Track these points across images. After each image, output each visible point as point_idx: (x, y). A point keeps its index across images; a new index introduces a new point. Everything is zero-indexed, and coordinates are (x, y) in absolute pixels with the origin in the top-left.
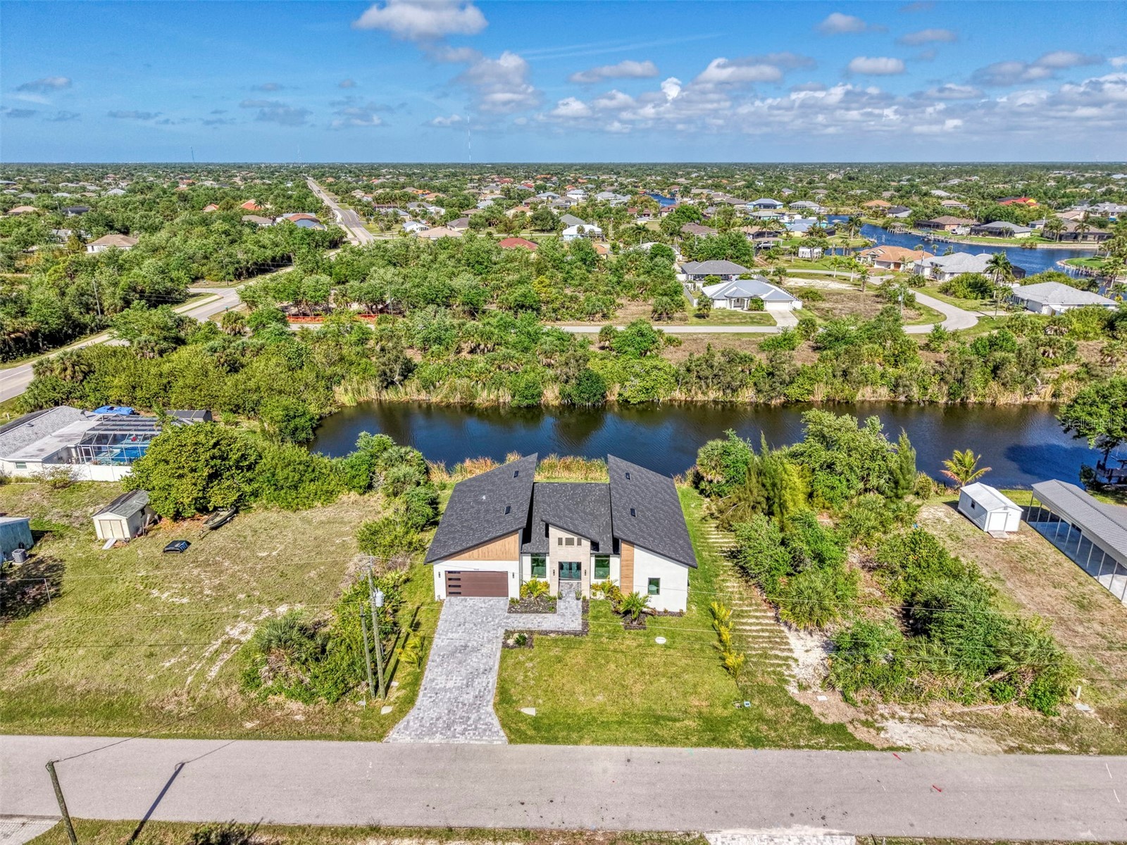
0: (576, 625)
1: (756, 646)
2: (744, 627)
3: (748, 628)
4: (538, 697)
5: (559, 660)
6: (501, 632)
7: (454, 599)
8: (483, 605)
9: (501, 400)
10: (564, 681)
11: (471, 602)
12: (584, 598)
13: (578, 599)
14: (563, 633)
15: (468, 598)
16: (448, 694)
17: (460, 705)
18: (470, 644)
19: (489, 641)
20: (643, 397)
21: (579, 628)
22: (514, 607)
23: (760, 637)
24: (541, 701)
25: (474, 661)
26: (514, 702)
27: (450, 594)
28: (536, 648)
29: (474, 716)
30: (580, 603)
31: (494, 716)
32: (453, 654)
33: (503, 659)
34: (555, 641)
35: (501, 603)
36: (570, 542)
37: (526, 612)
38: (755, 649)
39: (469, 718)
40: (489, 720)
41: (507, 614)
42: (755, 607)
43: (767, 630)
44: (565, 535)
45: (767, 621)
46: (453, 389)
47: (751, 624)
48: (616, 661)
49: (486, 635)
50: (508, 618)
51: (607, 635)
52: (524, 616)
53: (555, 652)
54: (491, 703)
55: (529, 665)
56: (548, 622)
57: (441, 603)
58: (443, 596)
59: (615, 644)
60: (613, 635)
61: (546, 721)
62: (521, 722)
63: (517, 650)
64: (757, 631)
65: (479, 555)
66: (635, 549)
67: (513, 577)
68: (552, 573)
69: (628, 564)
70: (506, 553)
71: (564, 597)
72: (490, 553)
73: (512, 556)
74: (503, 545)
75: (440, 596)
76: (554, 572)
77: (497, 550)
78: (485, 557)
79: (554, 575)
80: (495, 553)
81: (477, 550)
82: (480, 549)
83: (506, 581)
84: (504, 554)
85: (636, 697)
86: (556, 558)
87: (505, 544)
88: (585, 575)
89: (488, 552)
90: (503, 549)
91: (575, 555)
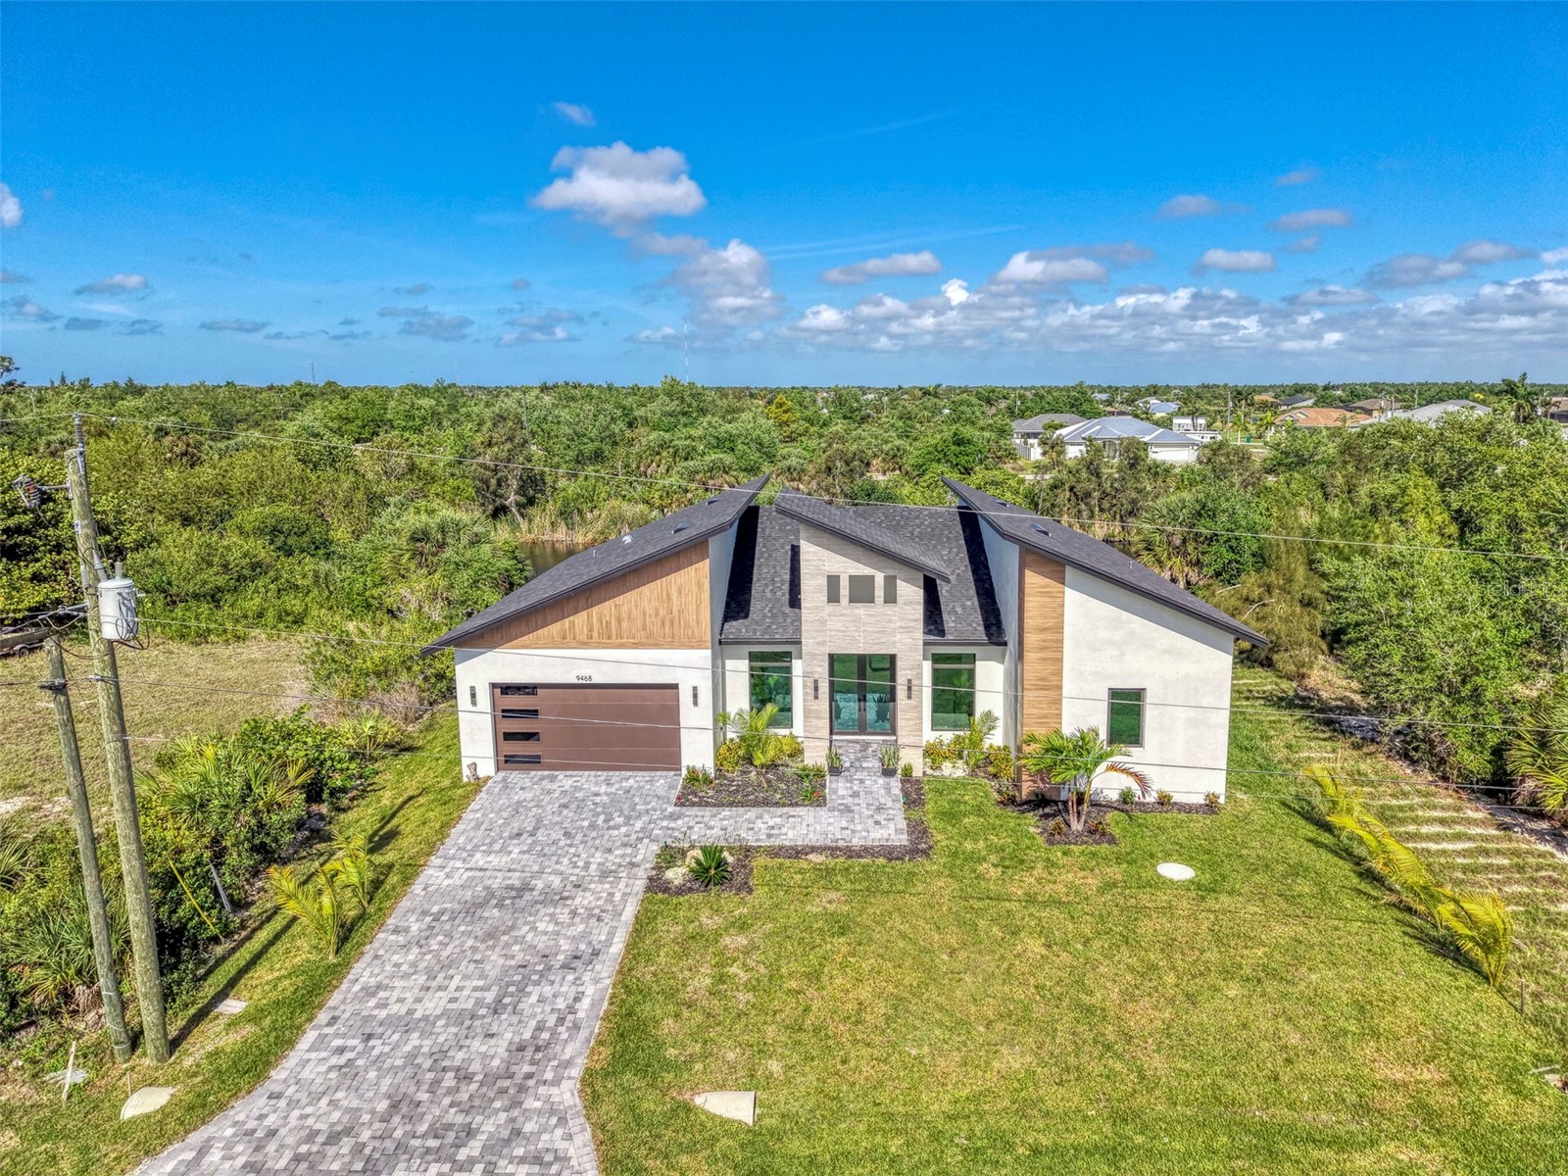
0: (893, 831)
4: (763, 1050)
5: (841, 926)
6: (648, 852)
7: (516, 777)
8: (603, 789)
10: (865, 992)
11: (568, 783)
12: (907, 772)
13: (888, 772)
14: (850, 853)
15: (561, 775)
16: (414, 1039)
17: (449, 1080)
18: (540, 884)
19: (604, 874)
21: (903, 839)
22: (696, 791)
24: (775, 1066)
25: (541, 929)
26: (668, 1065)
27: (507, 761)
28: (760, 891)
29: (490, 1126)
30: (895, 784)
31: (577, 1123)
32: (472, 910)
33: (643, 925)
34: (826, 873)
35: (664, 784)
36: (861, 591)
37: (731, 804)
39: (470, 1132)
40: (554, 1139)
41: (672, 809)
44: (847, 567)
48: (1042, 932)
49: (598, 857)
50: (672, 817)
51: (993, 858)
52: (726, 812)
53: (828, 901)
54: (576, 1072)
55: (735, 941)
56: (802, 826)
57: (479, 784)
58: (487, 768)
59: (1022, 884)
60: (1014, 861)
61: (796, 1146)
62: (690, 1149)
63: (696, 898)
65: (591, 630)
66: (1067, 590)
67: (695, 703)
68: (811, 691)
69: (1044, 641)
70: (672, 623)
71: (847, 769)
72: (625, 625)
73: (690, 634)
74: (665, 597)
75: (474, 766)
76: (816, 689)
77: (644, 614)
78: (609, 638)
79: (816, 697)
80: (639, 625)
81: (585, 613)
82: (595, 610)
83: (672, 713)
84: (667, 627)
85: (1149, 1051)
86: (823, 643)
87: (668, 595)
88: (909, 697)
89: (619, 621)
90: (662, 612)
91: (878, 632)
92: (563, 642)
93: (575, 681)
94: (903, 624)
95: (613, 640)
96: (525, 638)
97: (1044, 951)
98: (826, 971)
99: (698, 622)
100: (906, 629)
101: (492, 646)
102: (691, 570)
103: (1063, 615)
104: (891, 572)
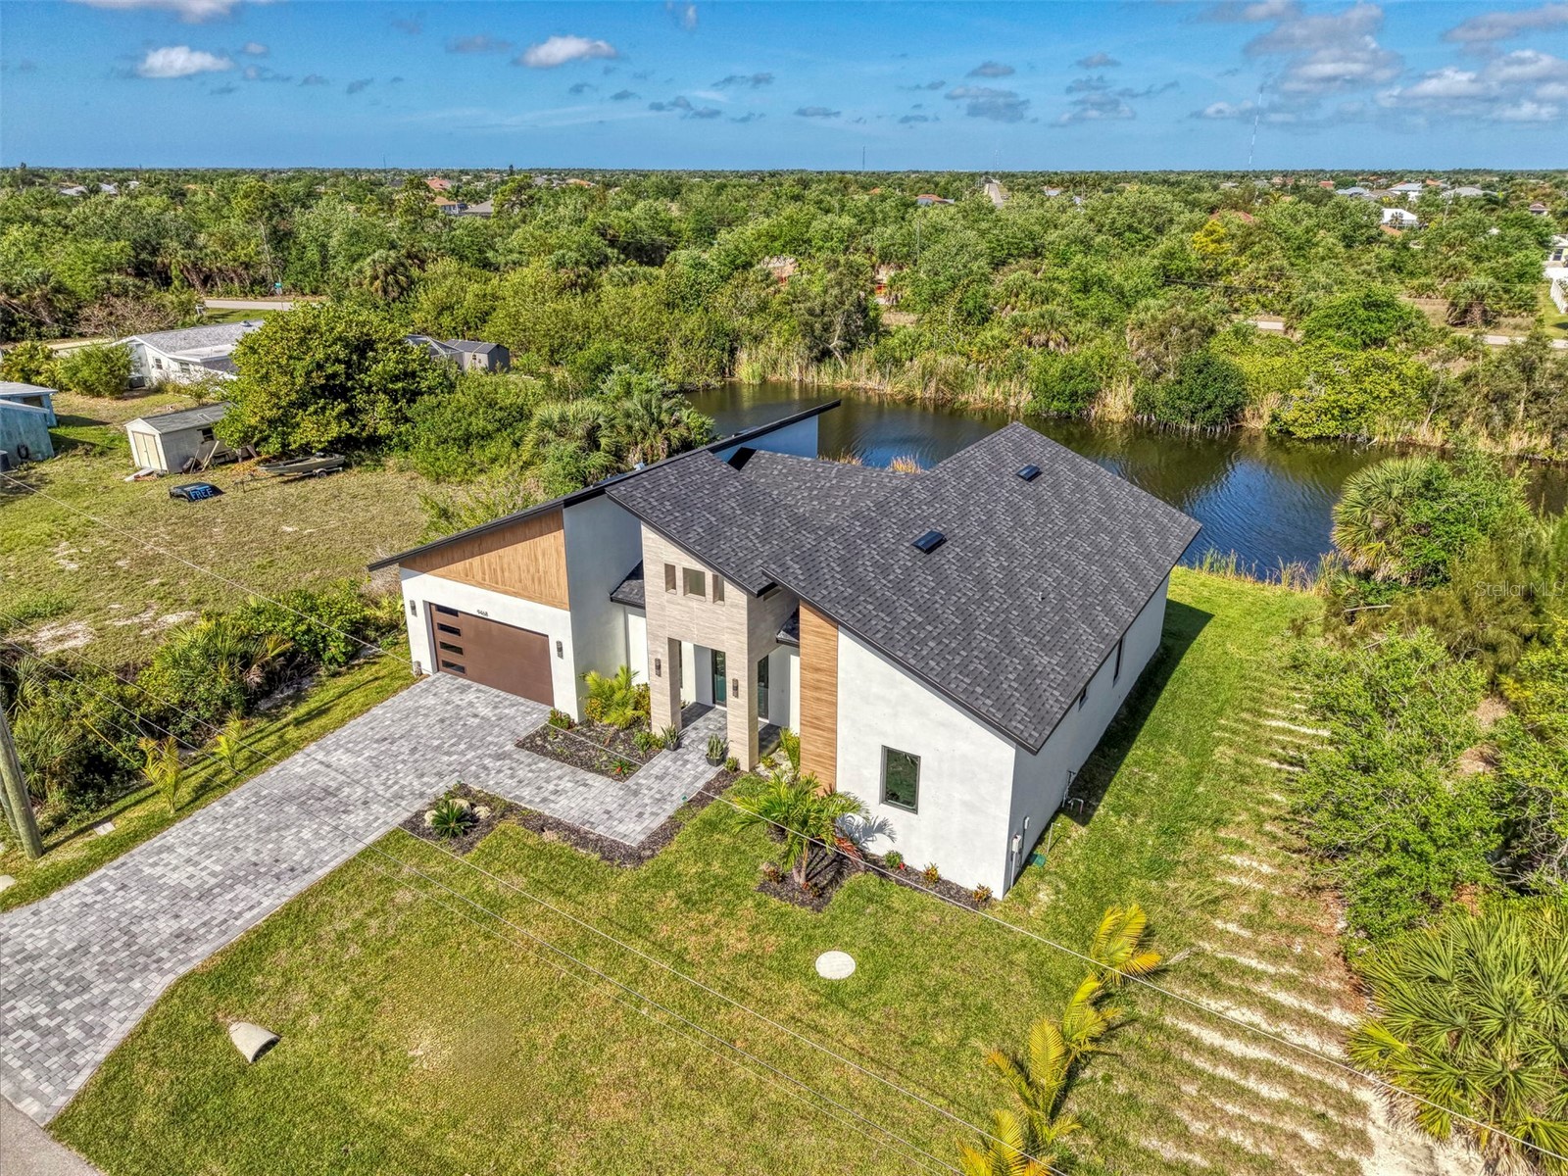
0: (641, 828)
1: (1198, 1128)
2: (1195, 1030)
3: (1211, 1037)
7: (446, 679)
8: (486, 711)
9: (1012, 403)
11: (469, 697)
12: (734, 766)
13: (713, 762)
14: (581, 839)
15: (475, 688)
18: (346, 791)
19: (394, 798)
20: (1330, 427)
21: (638, 841)
22: (549, 734)
23: (1240, 1093)
25: (302, 835)
27: (444, 665)
35: (529, 717)
36: (694, 583)
37: (558, 757)
38: (1185, 1138)
41: (510, 747)
42: (1287, 969)
43: (1287, 1077)
44: (683, 561)
45: (1312, 1041)
46: (928, 374)
47: (1233, 1029)
49: (408, 780)
50: (500, 757)
52: (543, 764)
53: (508, 884)
57: (416, 680)
58: (427, 666)
63: (424, 844)
64: (1243, 1065)
65: (484, 573)
66: (841, 635)
67: (561, 655)
68: (655, 668)
70: (540, 581)
71: (686, 747)
72: (506, 574)
73: (553, 593)
75: (419, 664)
76: (658, 667)
77: (520, 568)
78: (497, 583)
79: (659, 675)
80: (517, 577)
81: (478, 558)
82: (484, 558)
84: (536, 584)
86: (663, 625)
87: (535, 555)
88: (736, 696)
89: (503, 570)
91: (708, 627)
92: (466, 578)
93: (478, 614)
94: (730, 625)
95: (500, 586)
99: (559, 584)
100: (734, 632)
102: (551, 536)
103: (837, 659)
104: (720, 574)
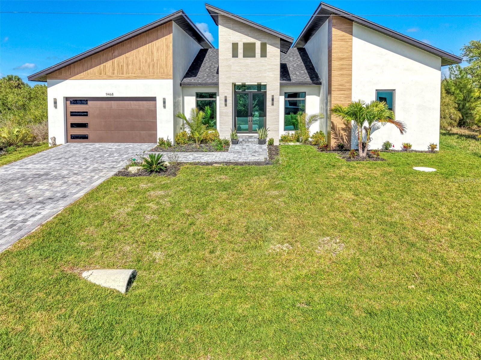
5: (225, 187)
7: (76, 144)
8: (115, 147)
11: (99, 146)
12: (271, 142)
13: (262, 143)
14: (236, 164)
21: (266, 160)
22: (162, 148)
27: (72, 138)
28: (181, 175)
30: (265, 146)
34: (221, 169)
35: (144, 146)
41: (146, 152)
44: (242, 39)
48: (351, 189)
53: (219, 179)
56: (213, 157)
58: (61, 139)
63: (141, 178)
65: (114, 70)
66: (354, 38)
67: (165, 107)
68: (223, 102)
69: (342, 65)
70: (153, 66)
71: (241, 142)
72: (130, 67)
73: (162, 71)
74: (150, 52)
75: (54, 139)
76: (226, 101)
77: (140, 61)
78: (122, 74)
79: (226, 105)
80: (137, 67)
81: (111, 61)
82: (116, 60)
83: (153, 113)
84: (151, 68)
85: (445, 247)
86: (230, 77)
87: (152, 52)
88: (273, 104)
89: (128, 65)
90: (149, 60)
91: (257, 71)
92: (101, 76)
93: (105, 96)
94: (270, 67)
95: (125, 75)
96: (81, 74)
97: (353, 197)
98: (210, 205)
99: (166, 65)
100: (272, 70)
101: (66, 79)
102: (164, 39)
103: (351, 51)
104: (265, 41)
